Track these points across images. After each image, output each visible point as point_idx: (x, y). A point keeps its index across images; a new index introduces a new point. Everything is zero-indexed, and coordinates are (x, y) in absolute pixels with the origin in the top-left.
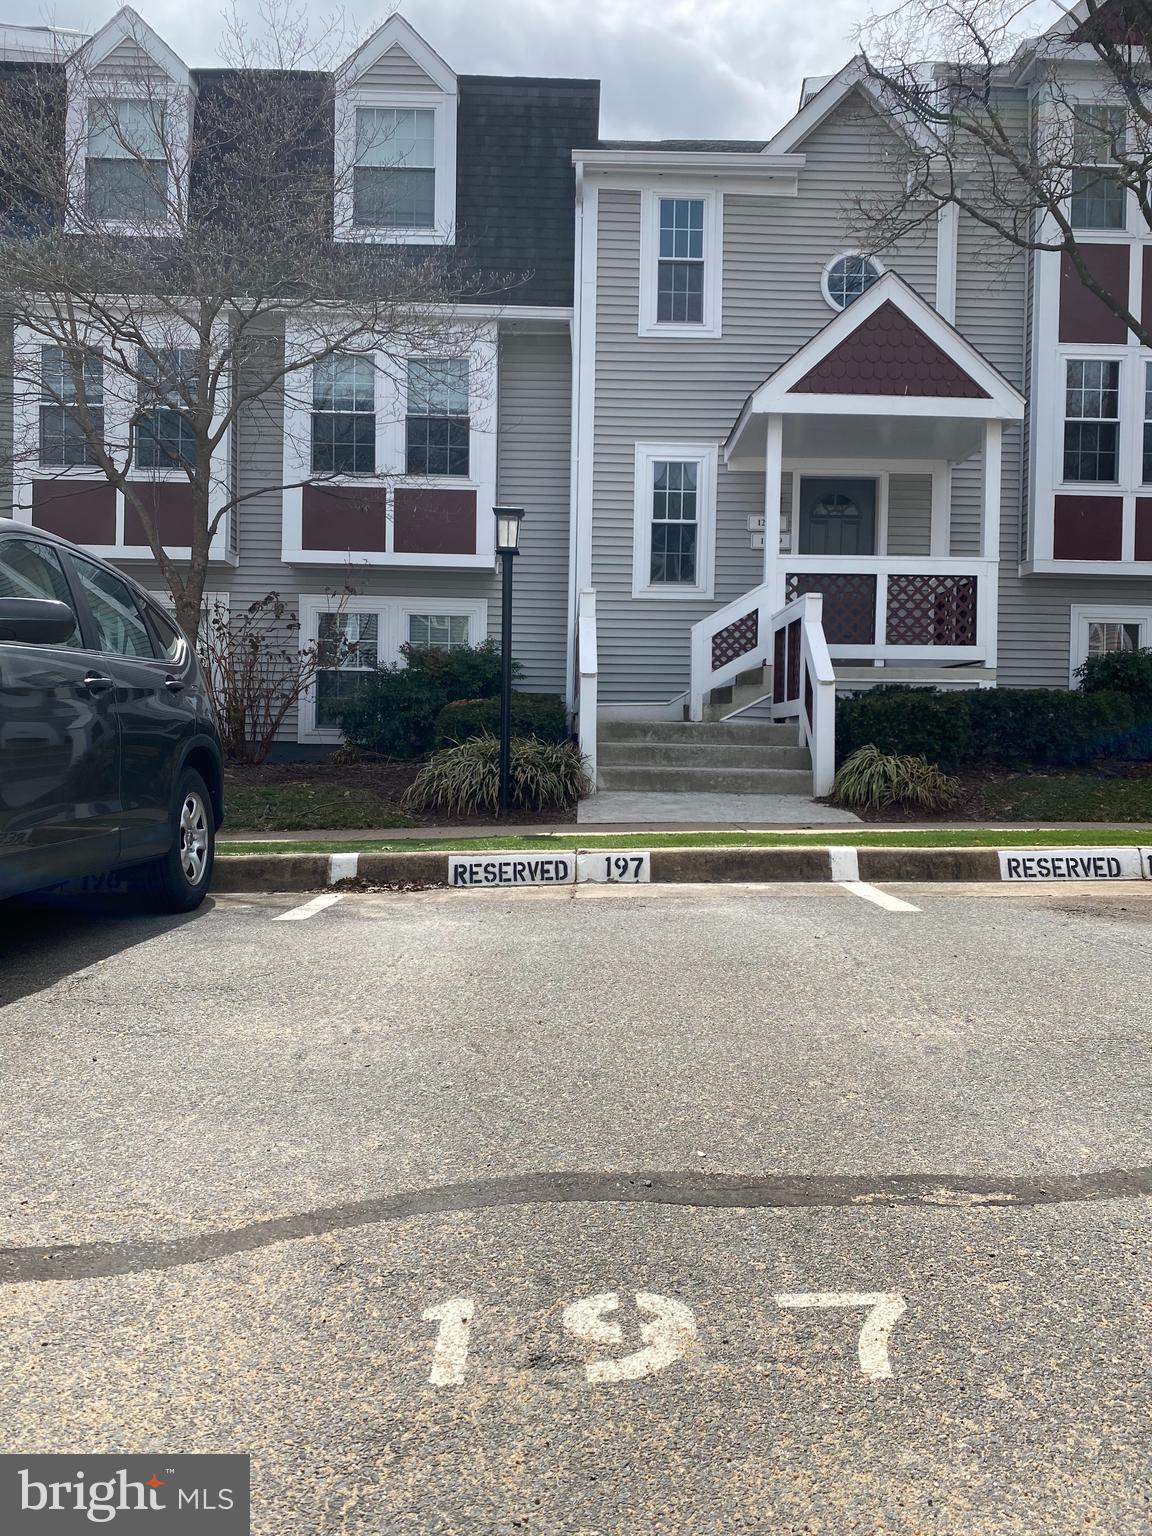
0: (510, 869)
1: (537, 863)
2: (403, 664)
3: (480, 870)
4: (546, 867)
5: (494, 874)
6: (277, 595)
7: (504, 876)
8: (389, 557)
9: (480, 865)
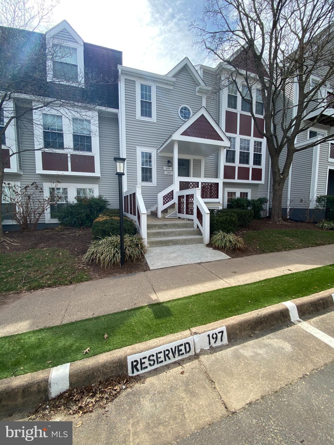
0: (162, 355)
1: (176, 347)
2: (76, 202)
3: (146, 360)
4: (180, 348)
5: (154, 360)
6: (36, 183)
7: (160, 360)
8: (70, 173)
9: (145, 358)
